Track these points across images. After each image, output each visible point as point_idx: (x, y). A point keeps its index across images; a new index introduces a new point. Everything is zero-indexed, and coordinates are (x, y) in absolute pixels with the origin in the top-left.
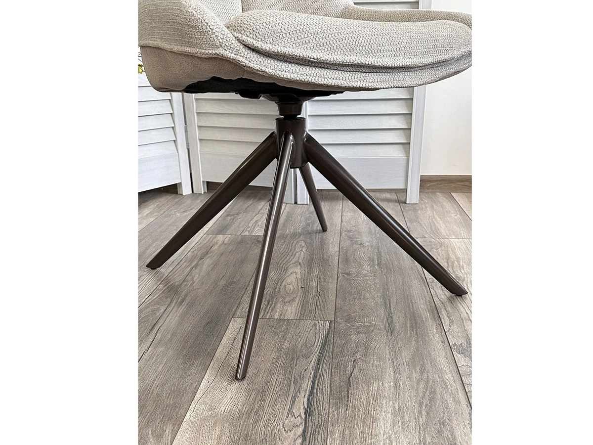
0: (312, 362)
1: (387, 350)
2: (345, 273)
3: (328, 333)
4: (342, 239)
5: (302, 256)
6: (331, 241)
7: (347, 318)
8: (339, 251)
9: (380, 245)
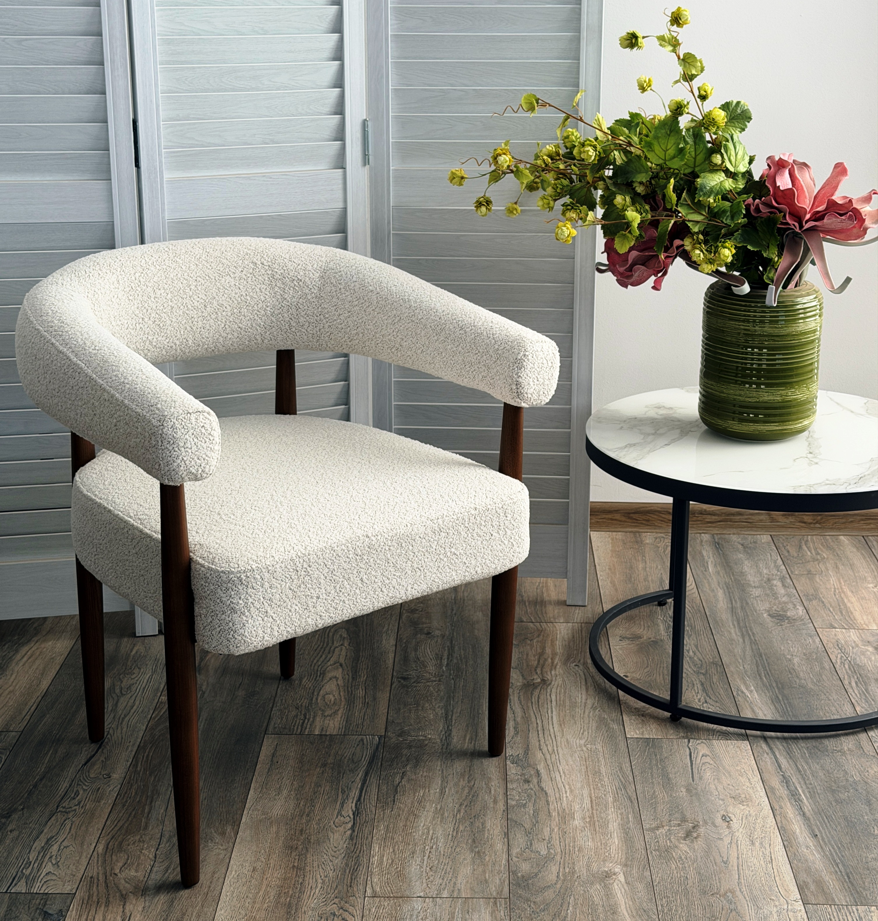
0: (360, 775)
2: (401, 678)
3: (377, 748)
4: (401, 625)
5: (343, 653)
6: (385, 629)
7: (400, 732)
8: (396, 645)
9: (455, 634)
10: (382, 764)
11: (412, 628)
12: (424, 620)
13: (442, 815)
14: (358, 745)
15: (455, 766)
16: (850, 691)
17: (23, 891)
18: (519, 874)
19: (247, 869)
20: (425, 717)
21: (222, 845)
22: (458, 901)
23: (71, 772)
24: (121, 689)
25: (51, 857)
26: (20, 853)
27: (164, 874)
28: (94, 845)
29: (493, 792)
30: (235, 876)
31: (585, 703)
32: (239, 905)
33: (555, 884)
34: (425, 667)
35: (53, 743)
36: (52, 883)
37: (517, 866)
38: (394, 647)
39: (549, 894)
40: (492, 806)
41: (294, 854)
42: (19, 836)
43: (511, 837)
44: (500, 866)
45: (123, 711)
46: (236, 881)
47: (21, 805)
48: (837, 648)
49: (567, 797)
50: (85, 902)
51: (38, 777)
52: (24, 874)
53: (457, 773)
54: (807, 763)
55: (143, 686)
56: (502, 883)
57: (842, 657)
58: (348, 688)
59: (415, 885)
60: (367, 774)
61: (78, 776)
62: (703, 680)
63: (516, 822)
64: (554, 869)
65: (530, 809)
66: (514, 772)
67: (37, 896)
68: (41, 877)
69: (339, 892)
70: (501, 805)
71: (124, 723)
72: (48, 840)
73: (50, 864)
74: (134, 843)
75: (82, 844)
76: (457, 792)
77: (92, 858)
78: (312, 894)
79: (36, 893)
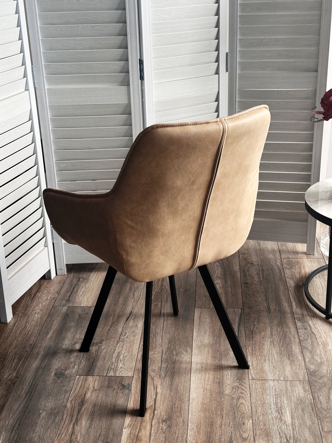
0: (236, 326)
1: (268, 321)
2: (245, 283)
3: (241, 314)
4: (240, 260)
5: (219, 272)
6: (234, 262)
7: (249, 307)
8: (240, 269)
9: (263, 264)
10: (244, 321)
11: (245, 261)
12: (249, 258)
13: (274, 343)
14: (233, 313)
15: (274, 322)
17: (113, 375)
18: (311, 370)
19: (199, 366)
20: (258, 300)
21: (187, 356)
22: (288, 382)
23: (121, 324)
24: (134, 288)
25: (121, 361)
26: (109, 358)
27: (167, 368)
28: (137, 355)
29: (292, 334)
30: (195, 370)
32: (199, 382)
33: (327, 375)
34: (254, 278)
35: (112, 312)
36: (123, 372)
37: (309, 367)
38: (239, 270)
39: (325, 379)
40: (293, 340)
41: (216, 360)
42: (107, 351)
43: (304, 353)
44: (302, 366)
45: (137, 298)
46: (196, 372)
47: (105, 338)
49: (324, 336)
50: (138, 380)
51: (109, 326)
52: (112, 368)
53: (276, 325)
55: (143, 287)
56: (304, 374)
58: (224, 288)
59: (269, 374)
60: (239, 325)
61: (125, 326)
63: (305, 347)
64: (325, 368)
65: (309, 341)
66: (299, 324)
67: (118, 377)
68: (119, 369)
69: (238, 377)
70: (297, 340)
71: (138, 303)
72: (118, 353)
73: (121, 363)
74: (152, 355)
75: (132, 355)
76: (278, 334)
77: (137, 361)
78: (227, 378)
79: (118, 376)
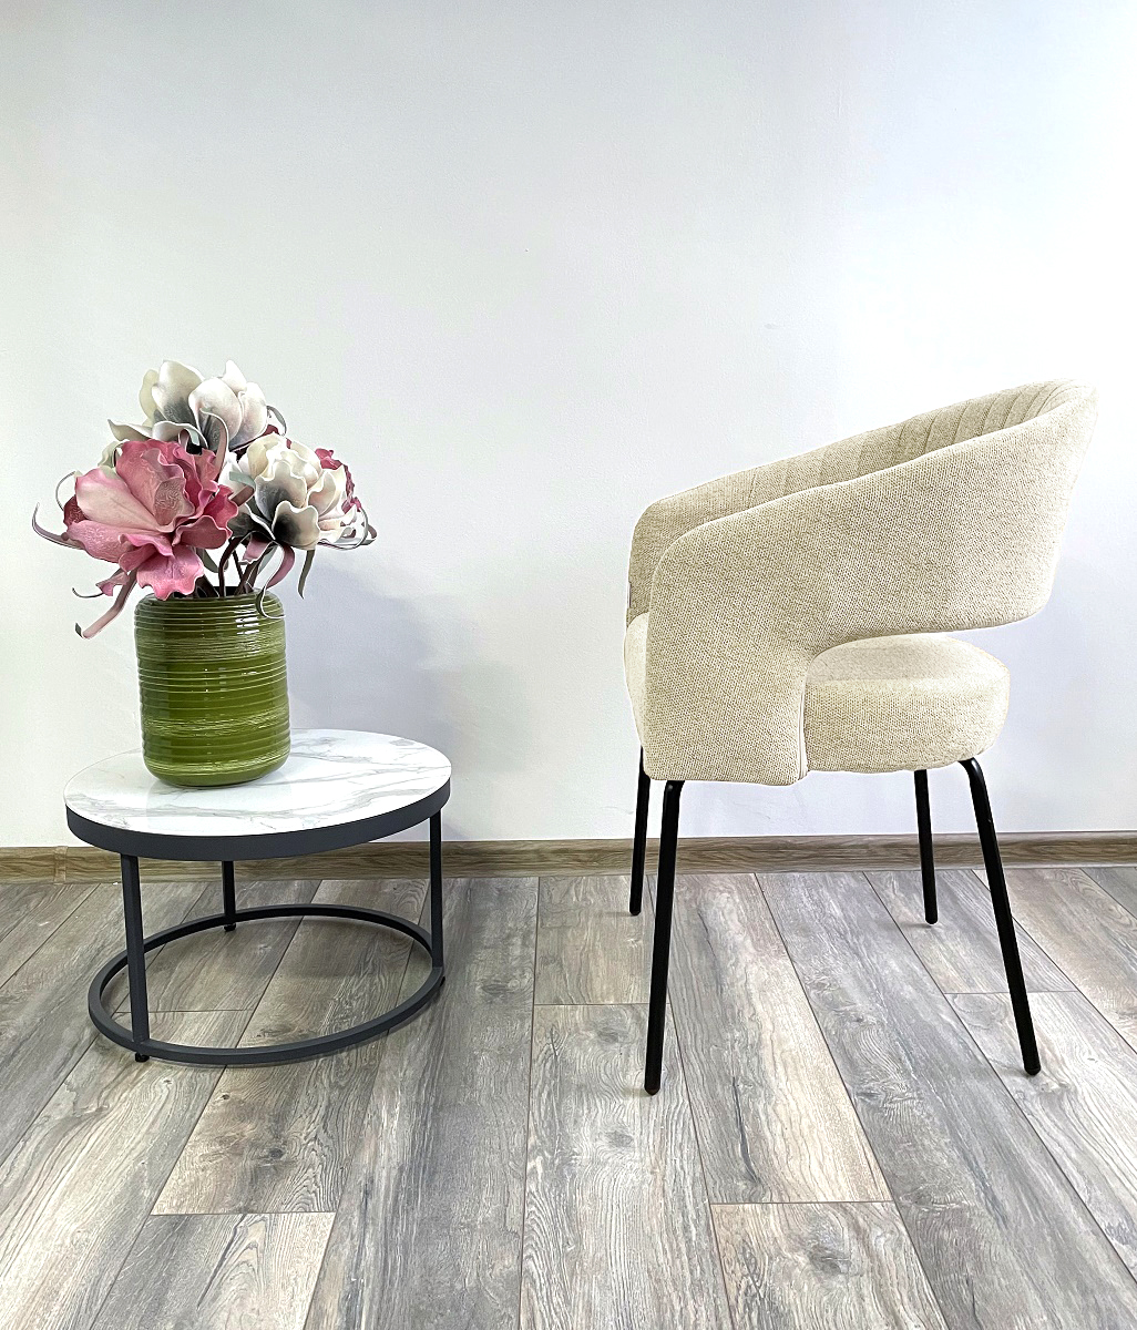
16: (535, 1107)
31: (133, 1149)
48: (548, 1035)
54: (406, 1253)
57: (549, 1049)
62: (334, 1099)
